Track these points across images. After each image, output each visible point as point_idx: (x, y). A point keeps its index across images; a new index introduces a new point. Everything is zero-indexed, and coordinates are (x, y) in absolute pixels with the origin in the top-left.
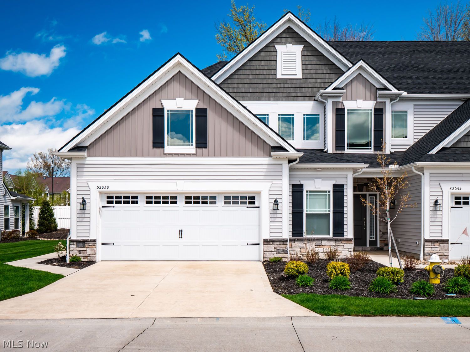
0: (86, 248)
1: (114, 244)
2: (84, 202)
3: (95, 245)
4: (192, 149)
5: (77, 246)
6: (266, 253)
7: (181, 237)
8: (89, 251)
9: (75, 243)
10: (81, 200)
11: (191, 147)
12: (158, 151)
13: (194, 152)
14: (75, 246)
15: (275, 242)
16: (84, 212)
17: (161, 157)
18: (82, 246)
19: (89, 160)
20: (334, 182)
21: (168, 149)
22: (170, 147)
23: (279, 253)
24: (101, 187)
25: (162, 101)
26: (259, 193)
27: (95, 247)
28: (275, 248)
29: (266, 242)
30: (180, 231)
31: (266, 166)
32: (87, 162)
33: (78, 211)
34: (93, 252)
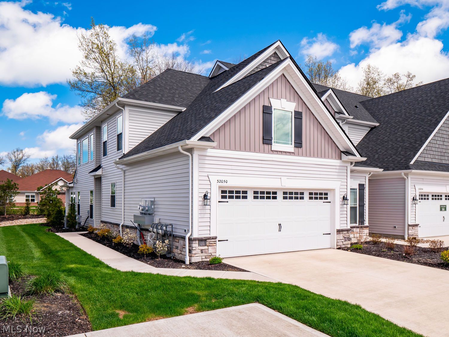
0: (207, 246)
1: (227, 240)
2: (205, 197)
3: (215, 242)
4: (291, 148)
5: (199, 245)
6: (338, 241)
7: (280, 230)
8: (211, 250)
9: (197, 242)
10: (203, 195)
11: (290, 146)
12: (266, 146)
13: (293, 151)
14: (197, 245)
15: (344, 232)
16: (205, 207)
17: (269, 153)
18: (204, 245)
19: (210, 152)
20: (359, 182)
21: (275, 146)
22: (275, 144)
23: (346, 241)
24: (221, 182)
25: (270, 99)
26: (333, 190)
27: (215, 245)
28: (344, 237)
29: (339, 231)
30: (279, 225)
31: (338, 168)
32: (208, 154)
33: (200, 206)
34: (214, 251)
